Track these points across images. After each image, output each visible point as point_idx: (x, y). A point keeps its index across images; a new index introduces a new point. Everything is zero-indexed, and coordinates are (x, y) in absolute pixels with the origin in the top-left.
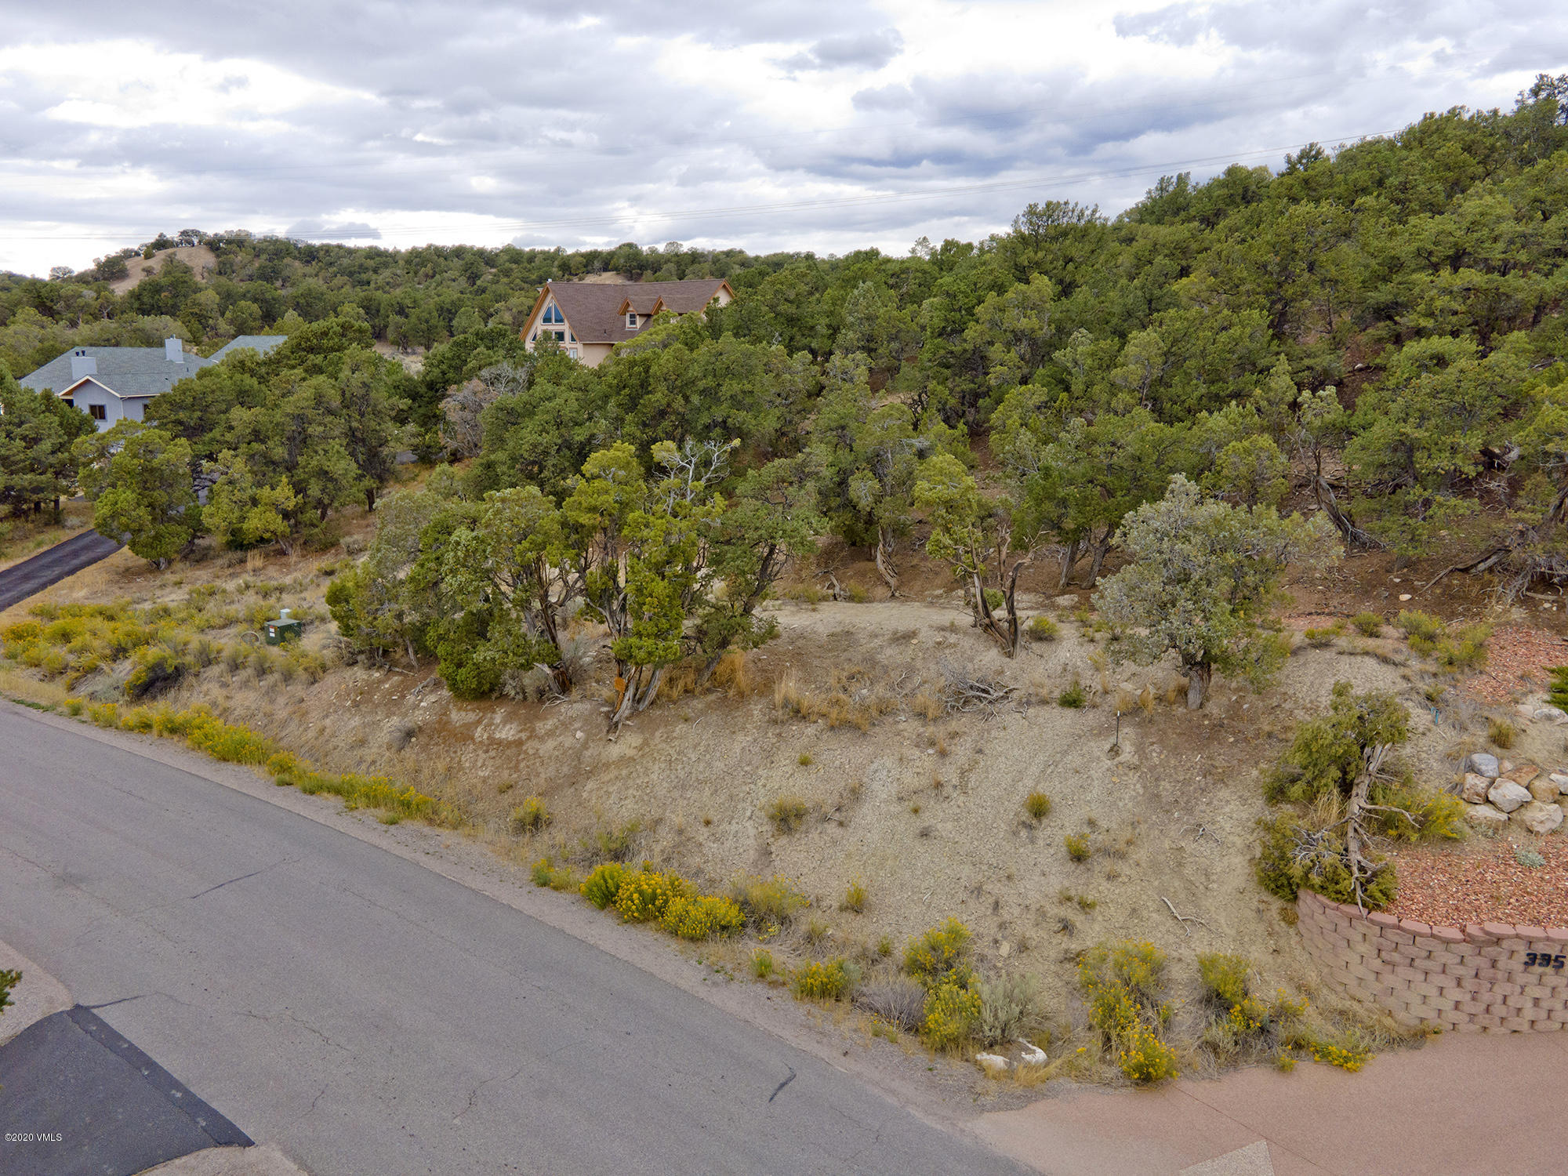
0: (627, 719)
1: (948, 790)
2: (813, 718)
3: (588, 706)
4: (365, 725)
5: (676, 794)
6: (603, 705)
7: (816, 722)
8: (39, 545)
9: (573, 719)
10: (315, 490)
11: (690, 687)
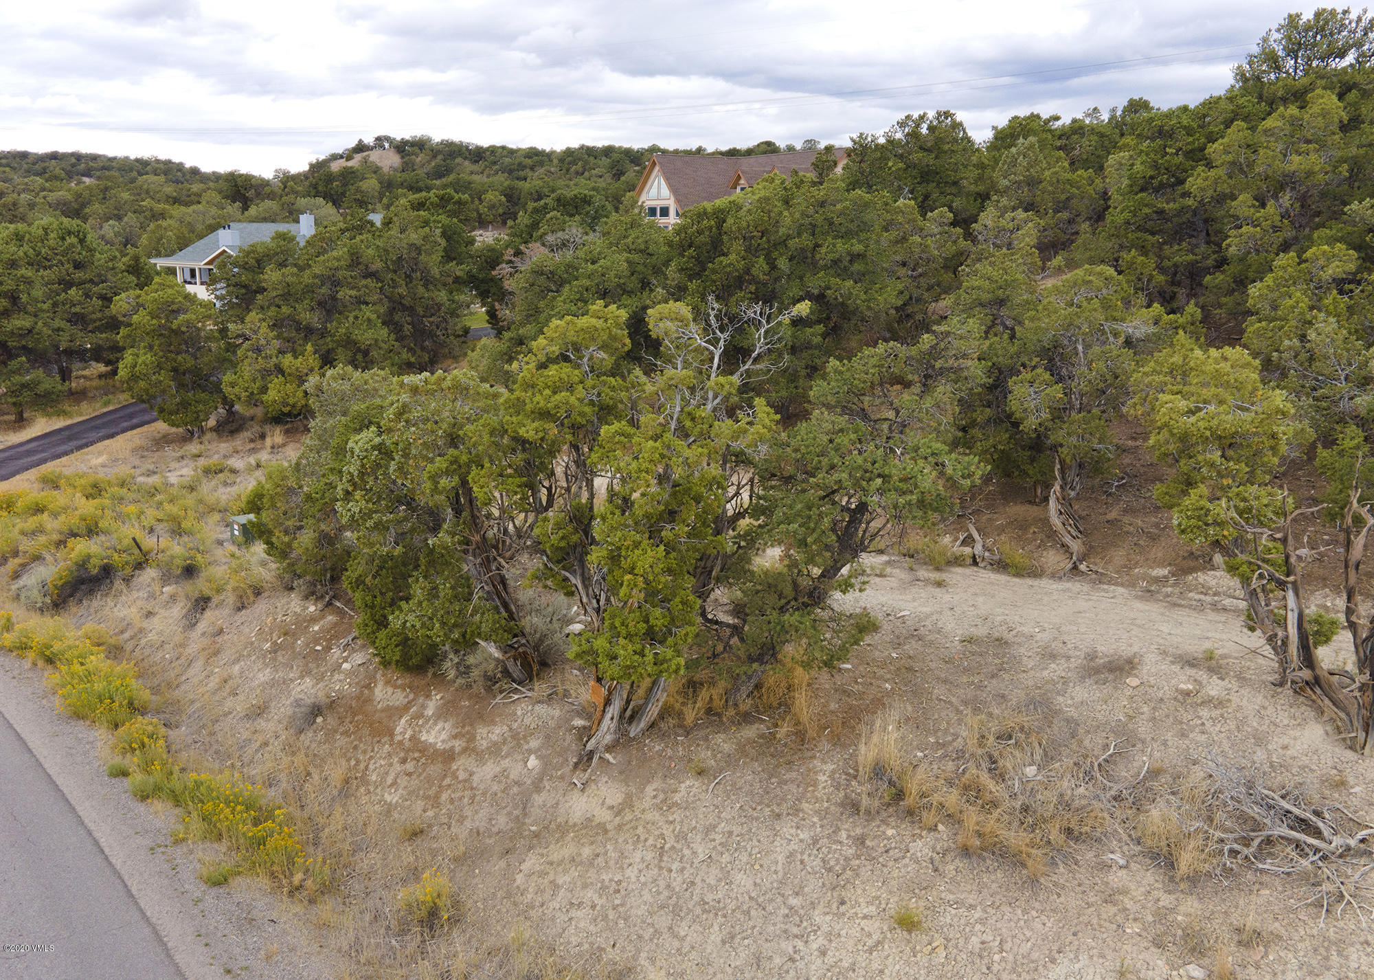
3: (557, 714)
6: (579, 717)
11: (718, 703)
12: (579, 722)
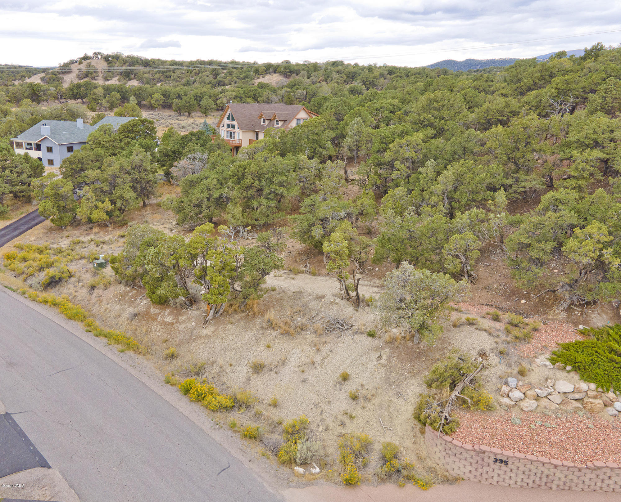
0: (211, 320)
1: (316, 365)
2: (276, 328)
3: (199, 312)
4: (121, 309)
5: (223, 352)
6: (204, 313)
7: (277, 330)
8: (22, 214)
9: (192, 317)
10: (119, 204)
11: (237, 309)
12: (204, 314)
